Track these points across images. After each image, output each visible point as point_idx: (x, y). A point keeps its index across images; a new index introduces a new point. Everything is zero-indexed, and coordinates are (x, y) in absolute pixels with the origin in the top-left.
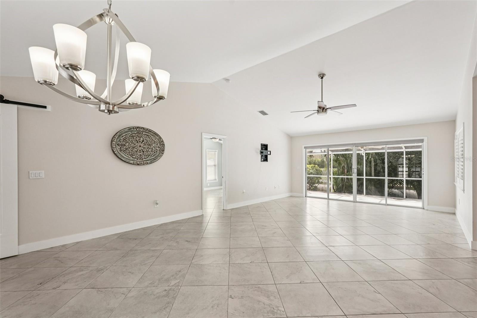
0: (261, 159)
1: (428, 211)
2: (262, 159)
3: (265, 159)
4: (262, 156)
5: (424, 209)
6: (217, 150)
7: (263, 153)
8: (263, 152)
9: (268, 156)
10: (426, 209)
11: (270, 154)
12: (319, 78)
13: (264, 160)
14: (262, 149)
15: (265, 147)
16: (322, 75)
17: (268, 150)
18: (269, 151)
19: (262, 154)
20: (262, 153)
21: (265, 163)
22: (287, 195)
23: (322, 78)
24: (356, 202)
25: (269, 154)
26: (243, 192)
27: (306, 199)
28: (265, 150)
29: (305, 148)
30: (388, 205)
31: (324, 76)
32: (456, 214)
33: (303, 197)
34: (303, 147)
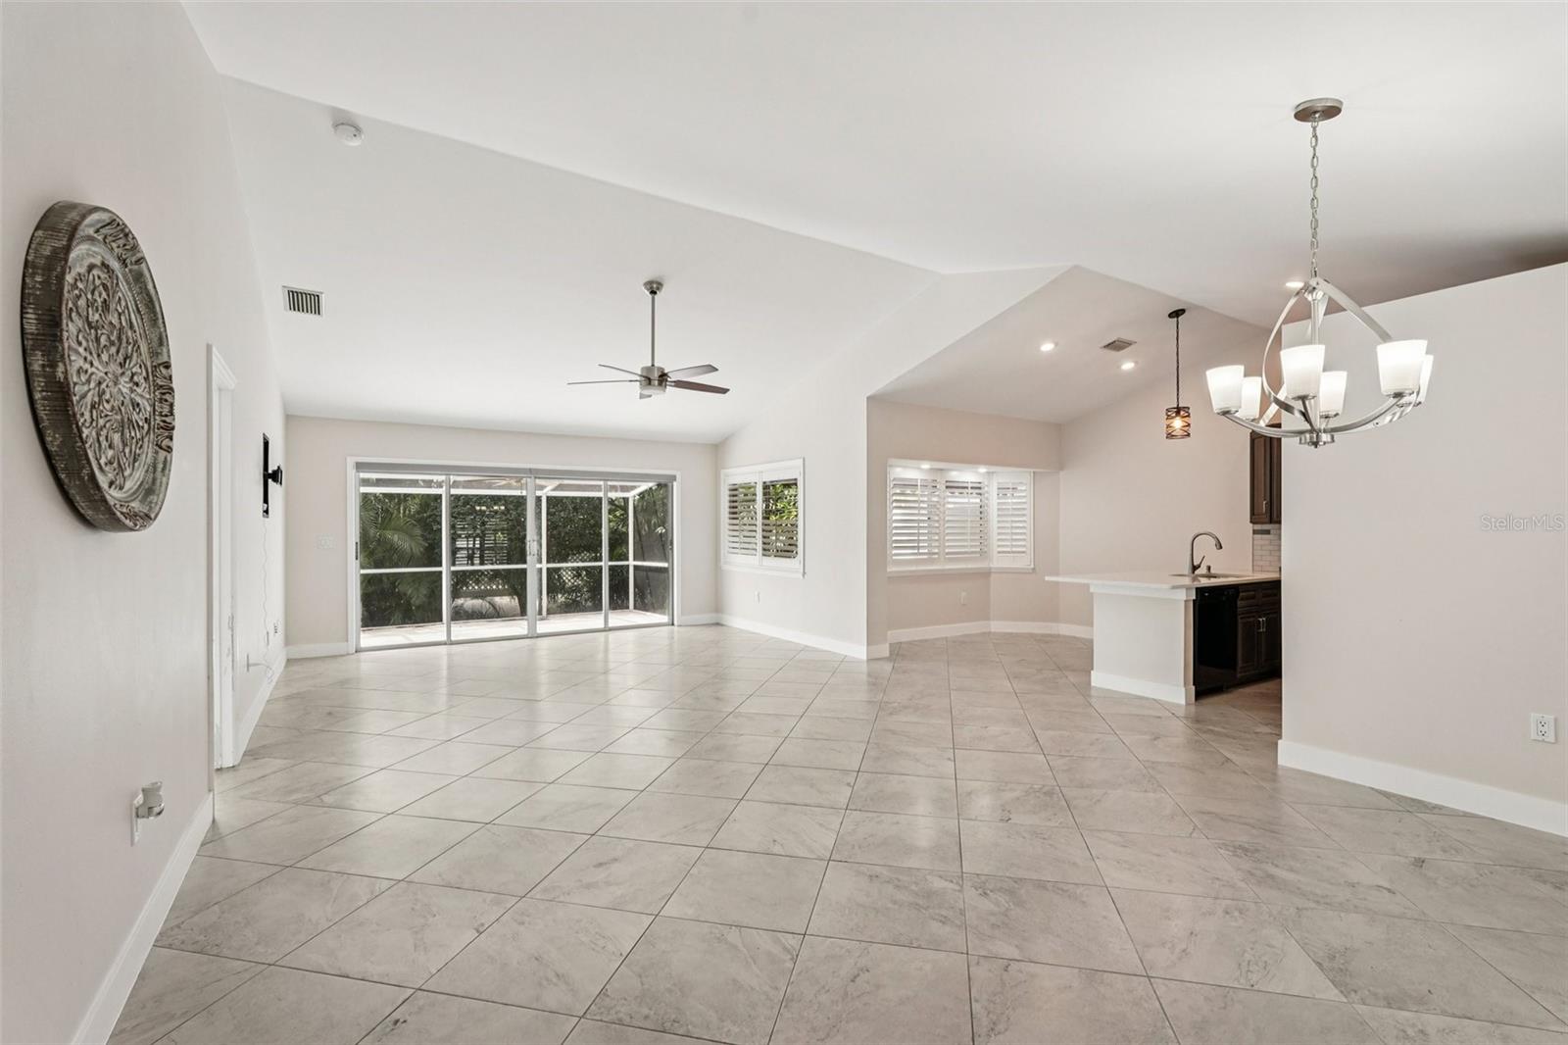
1: (684, 627)
5: (673, 624)
10: (679, 624)
16: (655, 286)
23: (653, 292)
24: (537, 637)
27: (358, 661)
29: (360, 466)
30: (611, 629)
31: (658, 289)
32: (725, 623)
33: (348, 654)
34: (351, 462)
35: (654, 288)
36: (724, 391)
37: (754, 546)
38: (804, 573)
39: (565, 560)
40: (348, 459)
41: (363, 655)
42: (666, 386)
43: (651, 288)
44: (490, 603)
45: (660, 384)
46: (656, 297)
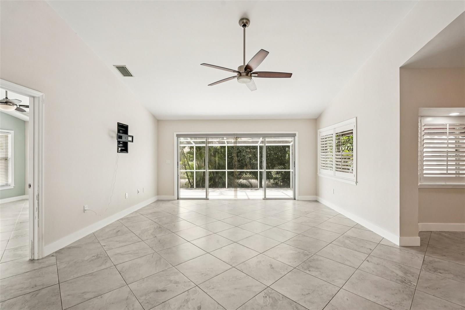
0: (118, 149)
1: (299, 201)
2: (120, 149)
3: (123, 148)
4: (119, 142)
5: (295, 199)
6: (12, 132)
7: (122, 139)
8: (122, 136)
9: (129, 143)
10: (298, 199)
11: (132, 141)
12: (240, 25)
13: (122, 151)
14: (119, 132)
15: (123, 129)
16: (245, 21)
17: (129, 134)
18: (130, 136)
19: (120, 140)
20: (120, 137)
21: (123, 154)
22: (154, 199)
23: (244, 26)
24: (237, 200)
25: (130, 141)
26: (84, 210)
27: (178, 203)
28: (123, 133)
29: (178, 136)
31: (247, 23)
32: (319, 201)
33: (174, 200)
34: (175, 134)
35: (245, 22)
36: (289, 75)
37: (331, 166)
38: (357, 182)
39: (273, 169)
40: (174, 133)
41: (181, 202)
42: (251, 76)
43: (243, 22)
44: (248, 181)
45: (247, 75)
46: (246, 28)
